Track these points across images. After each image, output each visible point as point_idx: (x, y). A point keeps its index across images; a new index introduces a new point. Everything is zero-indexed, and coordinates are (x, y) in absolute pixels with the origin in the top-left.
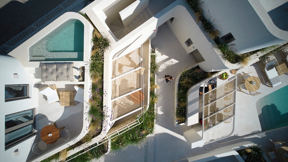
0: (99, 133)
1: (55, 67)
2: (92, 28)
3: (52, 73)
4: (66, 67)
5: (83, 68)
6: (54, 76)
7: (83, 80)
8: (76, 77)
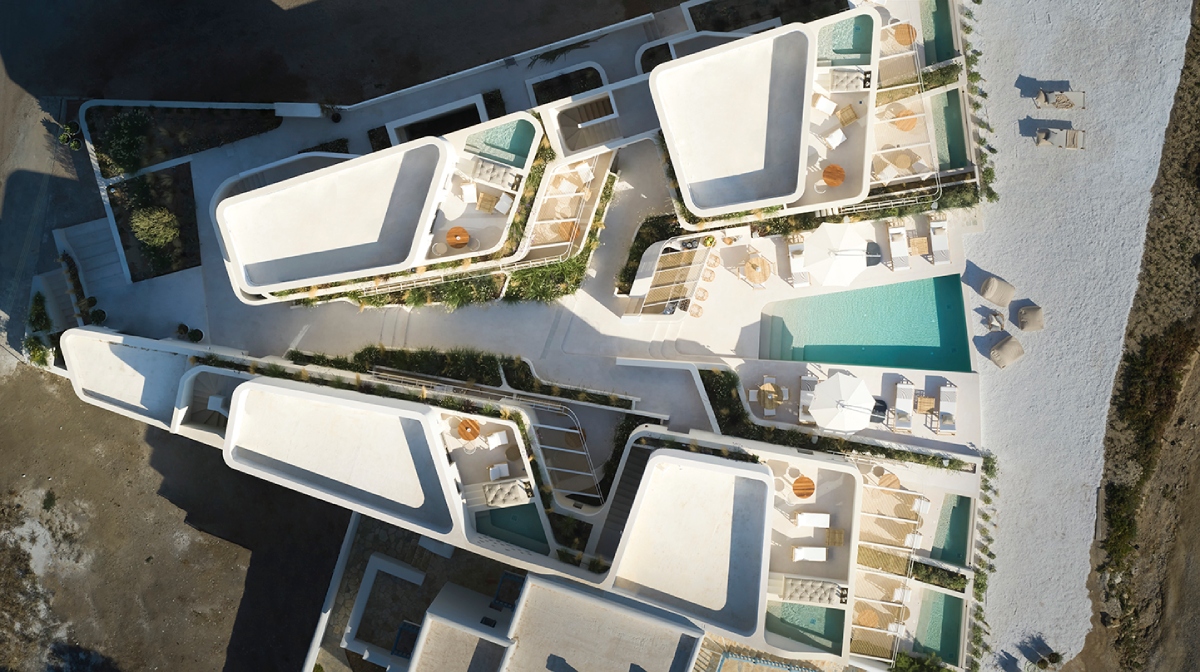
0: (512, 253)
1: (492, 166)
2: (543, 133)
3: (488, 172)
4: (504, 170)
5: (520, 177)
6: (489, 176)
7: (517, 190)
8: (509, 184)
